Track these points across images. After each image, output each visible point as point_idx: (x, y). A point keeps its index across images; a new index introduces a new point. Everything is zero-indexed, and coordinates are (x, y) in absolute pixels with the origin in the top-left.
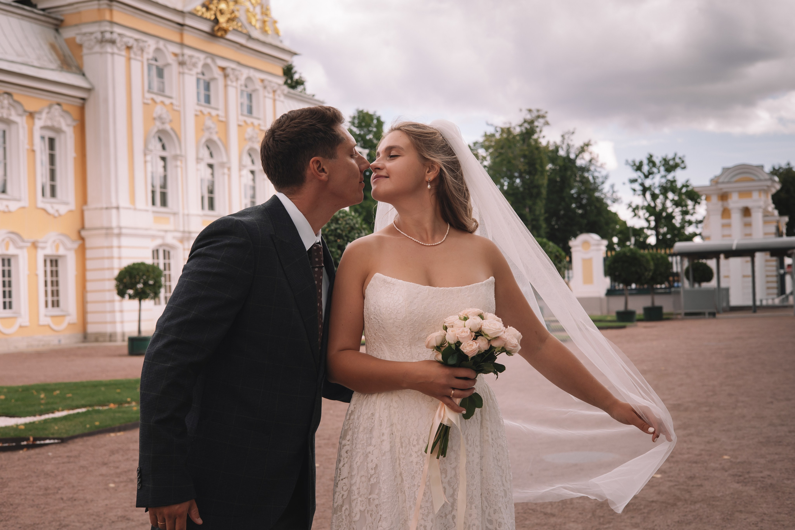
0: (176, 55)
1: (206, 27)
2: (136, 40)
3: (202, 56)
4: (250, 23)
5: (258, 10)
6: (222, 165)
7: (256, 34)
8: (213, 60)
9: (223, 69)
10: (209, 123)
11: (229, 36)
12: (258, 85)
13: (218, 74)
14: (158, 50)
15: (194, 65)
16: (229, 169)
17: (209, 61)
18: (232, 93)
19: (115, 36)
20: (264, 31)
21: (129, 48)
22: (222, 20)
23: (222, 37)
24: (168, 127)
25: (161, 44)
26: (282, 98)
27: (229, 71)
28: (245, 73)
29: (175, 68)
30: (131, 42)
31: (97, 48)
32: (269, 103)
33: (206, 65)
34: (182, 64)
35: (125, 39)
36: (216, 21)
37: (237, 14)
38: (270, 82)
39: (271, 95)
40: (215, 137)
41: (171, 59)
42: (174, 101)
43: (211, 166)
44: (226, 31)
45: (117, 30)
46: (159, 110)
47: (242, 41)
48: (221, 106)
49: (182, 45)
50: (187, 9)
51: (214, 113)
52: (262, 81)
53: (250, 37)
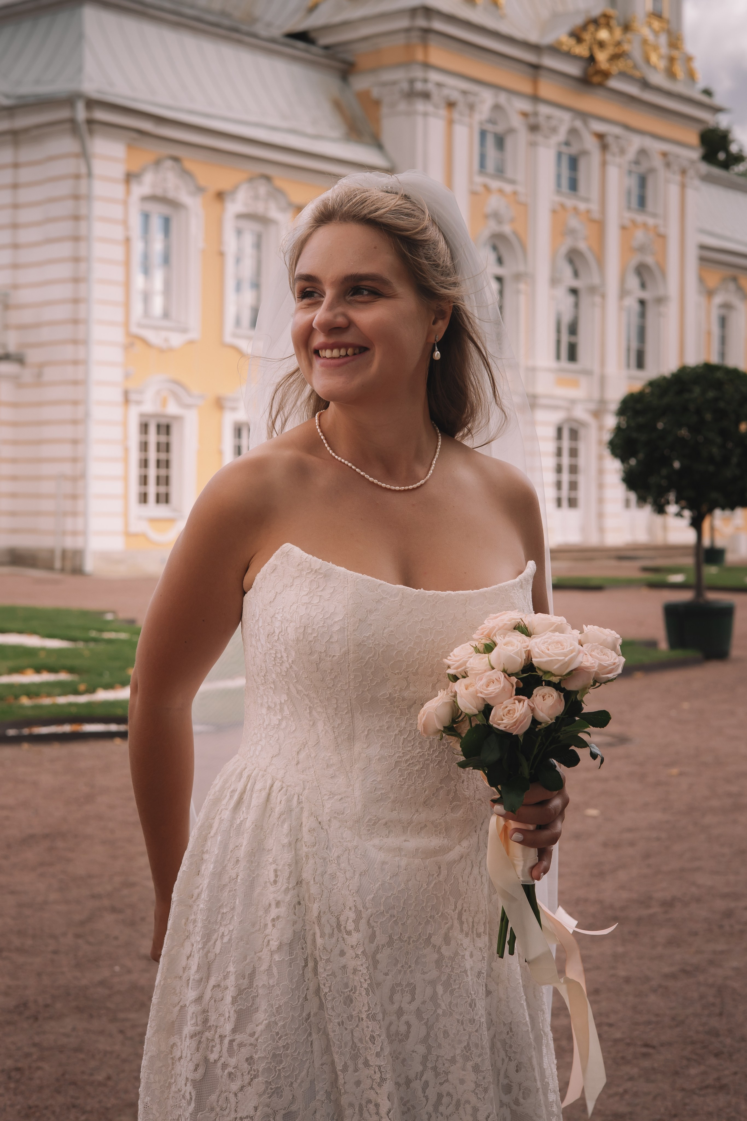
0: (525, 115)
1: (574, 69)
2: (464, 93)
3: (566, 117)
4: (647, 60)
5: (663, 40)
6: (592, 290)
7: (658, 79)
8: (585, 123)
9: (600, 137)
10: (574, 223)
11: (614, 83)
12: (657, 162)
13: (591, 144)
14: (497, 107)
15: (554, 130)
16: (603, 296)
17: (578, 124)
18: (613, 173)
19: (430, 87)
20: (671, 74)
21: (451, 105)
22: (602, 57)
23: (601, 85)
24: (507, 229)
25: (503, 98)
26: (697, 182)
27: (610, 140)
28: (636, 142)
29: (523, 136)
30: (455, 96)
31: (402, 106)
32: (674, 190)
33: (573, 132)
34: (534, 128)
35: (446, 92)
36: (592, 59)
37: (626, 47)
38: (678, 156)
39: (677, 178)
40: (582, 246)
41: (517, 122)
42: (520, 189)
43: (574, 292)
44: (606, 75)
45: (434, 76)
46: (494, 202)
47: (633, 90)
48: (595, 194)
49: (535, 98)
50: (548, 39)
51: (582, 206)
52: (665, 155)
53: (645, 84)
